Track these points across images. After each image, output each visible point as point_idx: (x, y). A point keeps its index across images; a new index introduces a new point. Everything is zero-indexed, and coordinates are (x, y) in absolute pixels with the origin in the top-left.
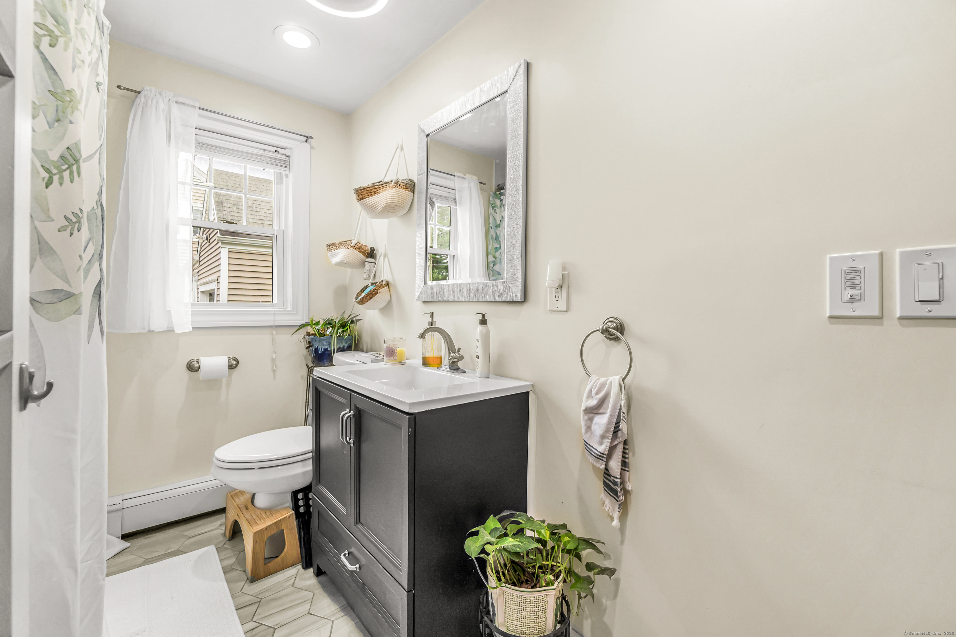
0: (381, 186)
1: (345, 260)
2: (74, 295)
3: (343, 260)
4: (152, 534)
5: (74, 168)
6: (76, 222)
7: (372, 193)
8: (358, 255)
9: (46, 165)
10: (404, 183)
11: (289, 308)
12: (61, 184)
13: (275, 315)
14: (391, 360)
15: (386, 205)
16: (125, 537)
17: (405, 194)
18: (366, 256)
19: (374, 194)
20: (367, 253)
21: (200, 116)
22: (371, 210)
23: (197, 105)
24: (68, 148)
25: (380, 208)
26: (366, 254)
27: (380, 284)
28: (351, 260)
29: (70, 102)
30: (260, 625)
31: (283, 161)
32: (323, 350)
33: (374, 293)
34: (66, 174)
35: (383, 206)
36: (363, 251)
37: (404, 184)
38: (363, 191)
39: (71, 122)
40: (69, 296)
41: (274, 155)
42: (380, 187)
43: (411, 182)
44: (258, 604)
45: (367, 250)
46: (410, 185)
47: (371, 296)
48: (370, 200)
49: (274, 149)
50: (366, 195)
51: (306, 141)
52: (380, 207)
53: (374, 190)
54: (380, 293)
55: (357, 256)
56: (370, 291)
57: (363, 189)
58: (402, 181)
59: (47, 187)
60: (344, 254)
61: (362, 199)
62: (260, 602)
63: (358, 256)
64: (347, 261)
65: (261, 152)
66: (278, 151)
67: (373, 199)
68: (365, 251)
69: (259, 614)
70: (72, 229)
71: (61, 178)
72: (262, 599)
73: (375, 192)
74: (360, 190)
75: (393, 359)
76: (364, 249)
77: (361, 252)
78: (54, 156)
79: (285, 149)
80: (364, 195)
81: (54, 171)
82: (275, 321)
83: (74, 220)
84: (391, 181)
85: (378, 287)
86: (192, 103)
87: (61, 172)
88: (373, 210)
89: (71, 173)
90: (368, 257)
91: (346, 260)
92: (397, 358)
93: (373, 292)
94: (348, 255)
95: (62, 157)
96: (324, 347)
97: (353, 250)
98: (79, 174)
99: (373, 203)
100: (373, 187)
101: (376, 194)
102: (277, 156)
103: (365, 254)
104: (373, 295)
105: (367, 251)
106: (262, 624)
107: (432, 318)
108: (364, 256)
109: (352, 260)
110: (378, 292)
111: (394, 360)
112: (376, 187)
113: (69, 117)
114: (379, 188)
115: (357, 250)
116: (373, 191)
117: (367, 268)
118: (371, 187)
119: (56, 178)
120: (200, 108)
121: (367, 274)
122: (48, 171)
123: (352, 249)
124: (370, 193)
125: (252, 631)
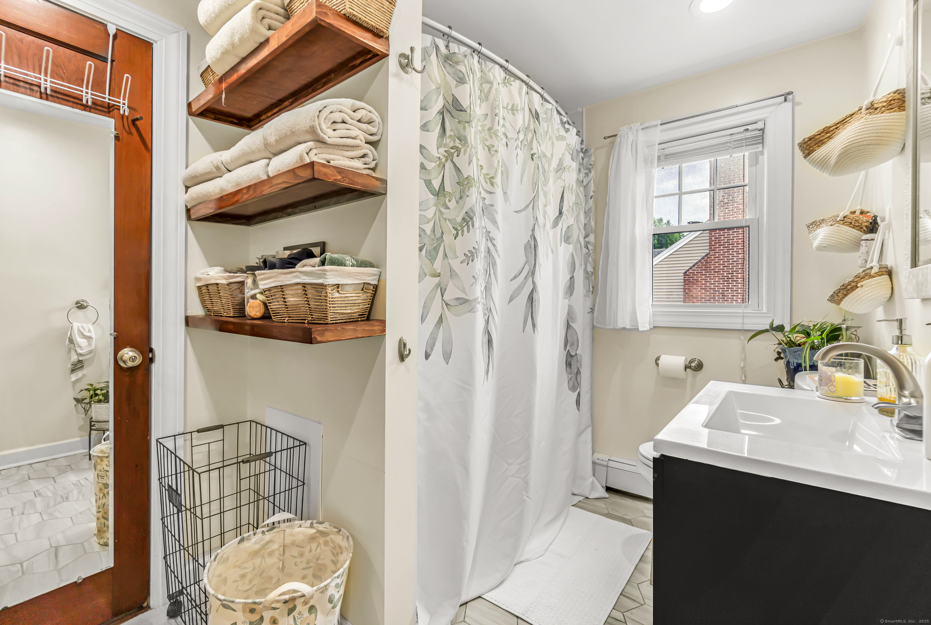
0: (840, 125)
1: (824, 242)
2: (469, 300)
3: (822, 242)
4: (627, 498)
5: (470, 223)
6: (471, 256)
7: (824, 141)
8: (849, 231)
9: (455, 227)
10: (886, 102)
11: (765, 310)
12: (462, 235)
13: (743, 317)
14: (824, 390)
15: (842, 151)
16: (609, 489)
17: (887, 119)
18: (865, 231)
19: (828, 140)
20: (866, 227)
21: (662, 131)
22: (822, 164)
23: (660, 122)
24: (466, 212)
25: (833, 161)
26: (864, 228)
27: (863, 273)
28: (833, 241)
29: (467, 184)
30: (624, 621)
31: (755, 138)
32: (795, 365)
33: (849, 287)
34: (465, 229)
35: (838, 154)
36: (857, 224)
37: (884, 104)
38: (809, 142)
39: (468, 196)
40: (466, 301)
41: (743, 135)
42: (838, 126)
43: (899, 94)
44: (639, 605)
45: (865, 222)
46: (899, 99)
47: (845, 293)
48: (820, 152)
49: (742, 129)
50: (815, 146)
51: (785, 100)
52: (834, 158)
53: (828, 135)
54: (862, 286)
55: (846, 233)
56: (843, 285)
57: (810, 140)
58: (882, 100)
59: (455, 239)
60: (824, 235)
61: (809, 154)
62: (642, 605)
63: (848, 234)
64: (828, 243)
65: (729, 138)
66: (748, 129)
67: (825, 148)
68: (861, 224)
69: (632, 614)
70: (468, 261)
71: (463, 231)
72: (645, 604)
73: (829, 137)
74: (805, 143)
75: (828, 390)
76: (860, 222)
77: (854, 227)
78: (459, 220)
79: (757, 123)
80: (812, 148)
81: (459, 228)
82: (743, 324)
83: (469, 255)
84: (860, 109)
85: (859, 277)
86: (654, 123)
87: (462, 228)
88: (826, 165)
89: (468, 227)
90: (866, 233)
91: (826, 243)
92: (834, 389)
93: (849, 285)
94: (829, 235)
95: (463, 219)
96: (796, 361)
97: (839, 227)
98: (473, 226)
99: (825, 154)
100: (825, 132)
101: (830, 140)
102: (748, 134)
103: (862, 228)
104: (848, 290)
105: (866, 224)
106: (626, 623)
107: (901, 328)
108: (861, 231)
109: (837, 241)
110: (859, 285)
111: (829, 392)
112: (831, 129)
113: (467, 193)
114: (837, 128)
115: (846, 225)
116: (826, 137)
117: (863, 249)
118: (822, 133)
119: (460, 232)
120: (661, 124)
121: (862, 258)
122: (456, 229)
123: (836, 225)
124: (821, 142)
125: (614, 620)
